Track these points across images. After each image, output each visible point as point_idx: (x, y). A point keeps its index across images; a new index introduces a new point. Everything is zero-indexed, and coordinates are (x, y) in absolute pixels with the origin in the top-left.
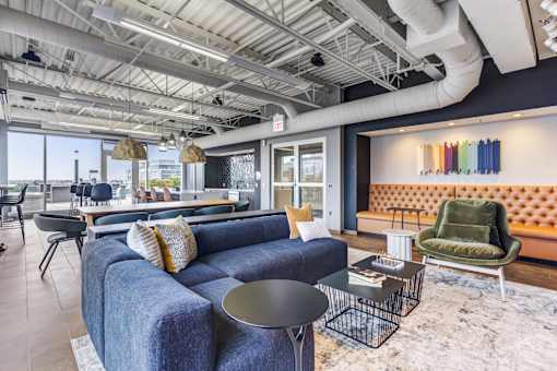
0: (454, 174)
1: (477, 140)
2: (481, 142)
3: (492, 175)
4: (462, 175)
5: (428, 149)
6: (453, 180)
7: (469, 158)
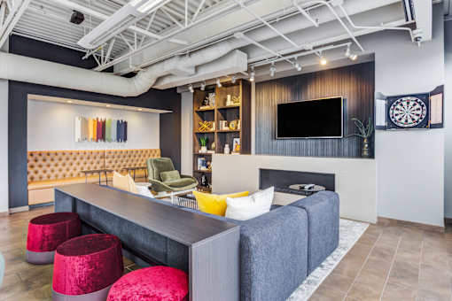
0: (103, 142)
1: (116, 119)
2: (118, 121)
3: (123, 143)
4: (107, 143)
5: (85, 122)
6: (102, 147)
7: (112, 131)
